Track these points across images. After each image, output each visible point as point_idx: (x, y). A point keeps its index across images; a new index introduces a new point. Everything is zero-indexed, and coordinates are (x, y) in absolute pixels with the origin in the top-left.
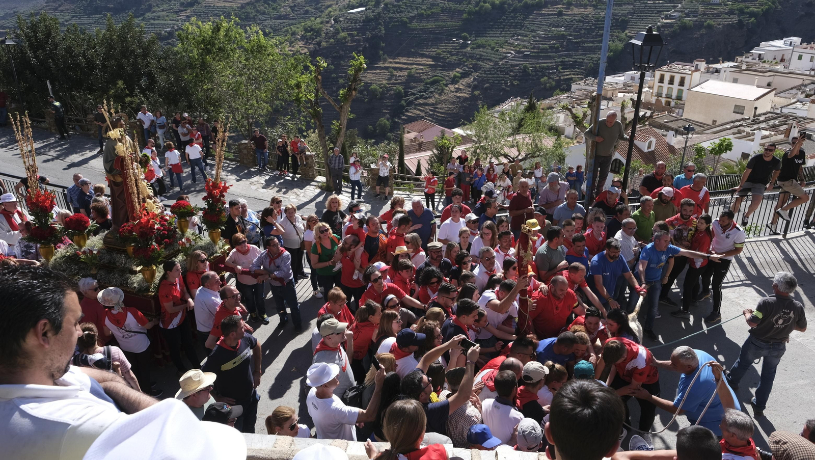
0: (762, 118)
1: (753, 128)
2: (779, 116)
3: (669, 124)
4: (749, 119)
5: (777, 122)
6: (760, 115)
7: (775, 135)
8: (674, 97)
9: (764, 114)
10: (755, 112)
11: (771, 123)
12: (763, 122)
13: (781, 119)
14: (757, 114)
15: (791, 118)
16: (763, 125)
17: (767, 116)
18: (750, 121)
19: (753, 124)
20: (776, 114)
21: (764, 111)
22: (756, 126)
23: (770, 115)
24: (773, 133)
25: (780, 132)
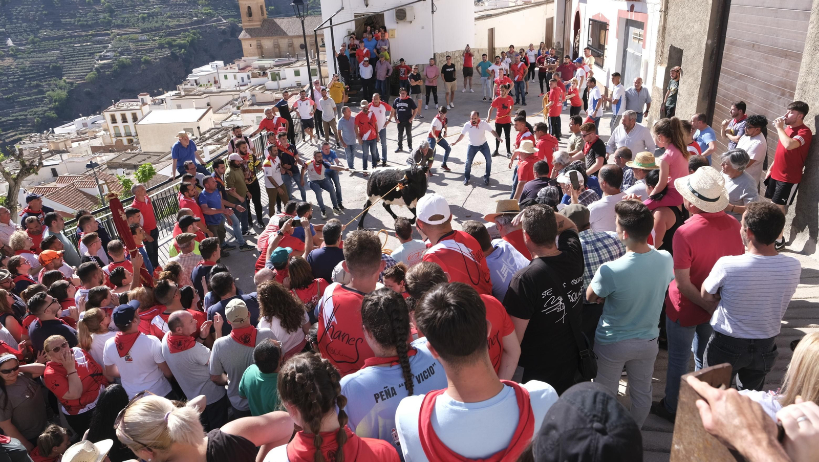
0: (207, 135)
1: (201, 146)
2: (220, 130)
3: (128, 162)
4: (197, 138)
5: (220, 136)
6: (205, 133)
7: (221, 147)
8: (123, 135)
9: (208, 131)
10: (200, 132)
11: (215, 137)
12: (208, 138)
13: (223, 132)
14: (202, 132)
15: (230, 129)
16: (209, 141)
17: (210, 132)
18: (198, 140)
19: (201, 142)
20: (218, 129)
21: (207, 129)
22: (204, 143)
23: (213, 131)
24: (219, 146)
25: (224, 144)
